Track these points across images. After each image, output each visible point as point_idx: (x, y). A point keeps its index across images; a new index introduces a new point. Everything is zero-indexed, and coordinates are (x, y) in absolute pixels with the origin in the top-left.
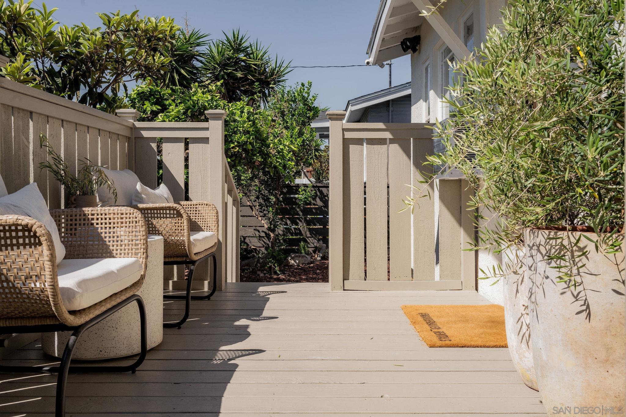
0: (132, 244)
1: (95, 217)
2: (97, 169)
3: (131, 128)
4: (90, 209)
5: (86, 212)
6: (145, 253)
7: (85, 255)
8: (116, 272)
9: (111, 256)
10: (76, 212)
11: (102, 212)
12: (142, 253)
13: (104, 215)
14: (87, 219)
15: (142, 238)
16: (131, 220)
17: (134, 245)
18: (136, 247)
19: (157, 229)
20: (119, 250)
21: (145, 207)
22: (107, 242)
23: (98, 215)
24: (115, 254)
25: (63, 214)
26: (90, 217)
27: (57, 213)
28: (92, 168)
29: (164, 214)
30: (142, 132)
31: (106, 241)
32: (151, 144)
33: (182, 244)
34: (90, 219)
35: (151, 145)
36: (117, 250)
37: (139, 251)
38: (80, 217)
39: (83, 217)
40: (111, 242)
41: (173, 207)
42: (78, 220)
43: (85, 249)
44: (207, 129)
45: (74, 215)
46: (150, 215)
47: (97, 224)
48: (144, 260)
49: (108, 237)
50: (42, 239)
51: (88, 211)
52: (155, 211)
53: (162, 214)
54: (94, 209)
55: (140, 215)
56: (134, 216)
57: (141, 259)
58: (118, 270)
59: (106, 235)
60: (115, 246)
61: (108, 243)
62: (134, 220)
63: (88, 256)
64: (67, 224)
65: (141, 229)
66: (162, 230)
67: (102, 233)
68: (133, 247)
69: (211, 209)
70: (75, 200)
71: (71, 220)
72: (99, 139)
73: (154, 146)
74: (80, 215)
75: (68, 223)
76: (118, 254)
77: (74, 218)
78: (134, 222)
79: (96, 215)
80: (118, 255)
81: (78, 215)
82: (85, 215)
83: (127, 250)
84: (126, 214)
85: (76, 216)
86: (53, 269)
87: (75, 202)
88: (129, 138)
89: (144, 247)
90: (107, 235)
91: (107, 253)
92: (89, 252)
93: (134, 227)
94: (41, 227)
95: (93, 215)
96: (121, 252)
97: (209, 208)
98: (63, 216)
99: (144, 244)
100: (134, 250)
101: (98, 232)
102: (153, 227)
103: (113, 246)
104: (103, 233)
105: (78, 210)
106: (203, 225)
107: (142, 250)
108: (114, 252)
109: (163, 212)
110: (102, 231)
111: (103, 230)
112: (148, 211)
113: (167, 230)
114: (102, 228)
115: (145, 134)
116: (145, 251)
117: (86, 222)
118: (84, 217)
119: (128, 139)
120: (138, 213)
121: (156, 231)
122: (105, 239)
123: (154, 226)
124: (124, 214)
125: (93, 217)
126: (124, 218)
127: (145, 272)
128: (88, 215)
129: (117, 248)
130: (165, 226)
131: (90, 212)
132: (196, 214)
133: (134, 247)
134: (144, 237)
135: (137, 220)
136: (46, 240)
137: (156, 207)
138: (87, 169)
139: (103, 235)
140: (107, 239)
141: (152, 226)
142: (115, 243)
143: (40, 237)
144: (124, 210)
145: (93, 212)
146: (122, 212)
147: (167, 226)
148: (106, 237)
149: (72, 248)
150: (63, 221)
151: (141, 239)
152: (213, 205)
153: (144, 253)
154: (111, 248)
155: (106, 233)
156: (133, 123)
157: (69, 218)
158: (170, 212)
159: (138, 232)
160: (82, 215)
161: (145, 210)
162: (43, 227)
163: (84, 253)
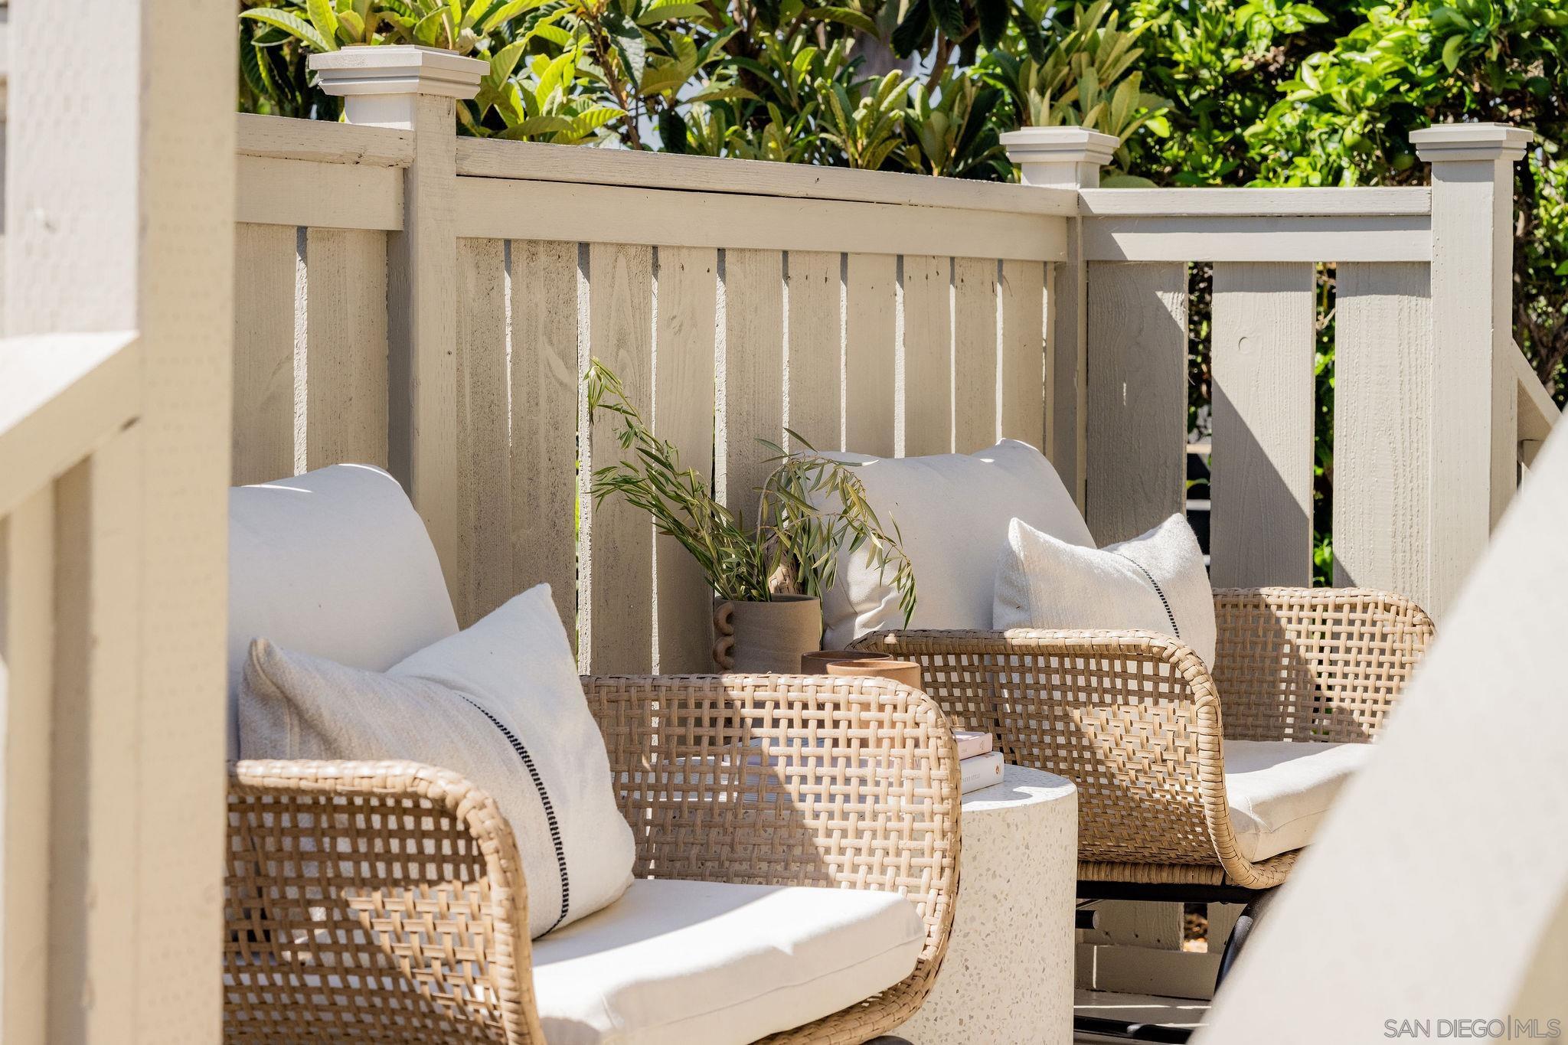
0: (900, 832)
1: (766, 713)
2: (835, 474)
3: (1069, 220)
4: (752, 679)
5: (734, 694)
6: (947, 872)
7: (727, 864)
8: (788, 950)
9: (821, 878)
10: (700, 689)
11: (792, 695)
12: (936, 871)
13: (798, 706)
14: (736, 721)
15: (937, 807)
16: (896, 732)
17: (906, 833)
18: (913, 844)
19: (1085, 742)
20: (849, 852)
21: (1033, 643)
22: (808, 815)
23: (777, 706)
24: (832, 870)
25: (652, 695)
26: (749, 712)
27: (633, 690)
28: (813, 474)
29: (1116, 675)
30: (1120, 238)
31: (803, 814)
32: (1159, 294)
33: (1191, 816)
34: (749, 722)
35: (1159, 301)
36: (842, 851)
37: (926, 860)
38: (714, 713)
39: (723, 713)
40: (823, 816)
41: (1150, 648)
42: (706, 721)
43: (728, 839)
44: (1420, 220)
45: (692, 703)
46: (1056, 680)
47: (774, 741)
48: (943, 899)
49: (810, 798)
50: (488, 847)
51: (743, 689)
52: (1080, 663)
53: (1107, 674)
54: (766, 682)
55: (932, 715)
56: (908, 717)
57: (933, 892)
58: (797, 946)
59: (804, 788)
60: (836, 834)
61: (809, 822)
62: (910, 732)
63: (736, 866)
64: (668, 738)
65: (935, 773)
66: (1106, 746)
67: (789, 779)
68: (902, 844)
69: (1408, 629)
70: (730, 618)
71: (683, 722)
72: (899, 299)
73: (1175, 303)
74: (713, 705)
75: (670, 731)
76: (847, 868)
77: (692, 712)
78: (910, 743)
79: (769, 705)
80: (845, 876)
81: (706, 704)
82: (729, 704)
83: (879, 853)
84: (881, 708)
85: (699, 705)
86: (516, 949)
87: (728, 628)
88: (1059, 267)
89: (945, 844)
90: (810, 787)
91: (803, 861)
92: (740, 851)
93: (908, 761)
94: (483, 806)
95: (759, 704)
96: (858, 860)
97: (1400, 626)
98: (656, 706)
99: (944, 835)
100: (905, 854)
101: (776, 776)
102: (1071, 734)
103: (829, 834)
104: (796, 780)
105: (708, 681)
106: (1367, 707)
107: (938, 855)
108: (832, 859)
109: (1112, 666)
110: (790, 770)
111: (795, 770)
112: (1048, 662)
113: (1130, 747)
114: (789, 760)
115: (1135, 247)
116: (947, 861)
117: (734, 732)
118: (728, 713)
119: (1058, 273)
120: (924, 706)
121: (1084, 748)
122: (799, 805)
123: (1073, 728)
124: (874, 706)
125: (758, 713)
126: (873, 725)
127: (942, 948)
128: (743, 706)
129: (844, 842)
130: (1118, 732)
131: (747, 695)
132: (1334, 650)
133: (905, 843)
134: (947, 805)
135: (920, 732)
136: (497, 852)
137: (1081, 647)
138: (789, 481)
139: (793, 788)
140: (807, 806)
141: (1067, 724)
142: (836, 823)
143: (480, 841)
144: (875, 691)
145: (761, 695)
146: (863, 698)
147: (1127, 731)
148: (802, 798)
149: (683, 831)
150: (655, 722)
151: (933, 814)
152: (1417, 608)
153: (942, 869)
154: (821, 841)
155: (804, 779)
156: (1079, 199)
157: (675, 713)
158: (1140, 667)
159: (925, 783)
160: (721, 704)
161: (1035, 656)
162: (490, 808)
163: (723, 857)
